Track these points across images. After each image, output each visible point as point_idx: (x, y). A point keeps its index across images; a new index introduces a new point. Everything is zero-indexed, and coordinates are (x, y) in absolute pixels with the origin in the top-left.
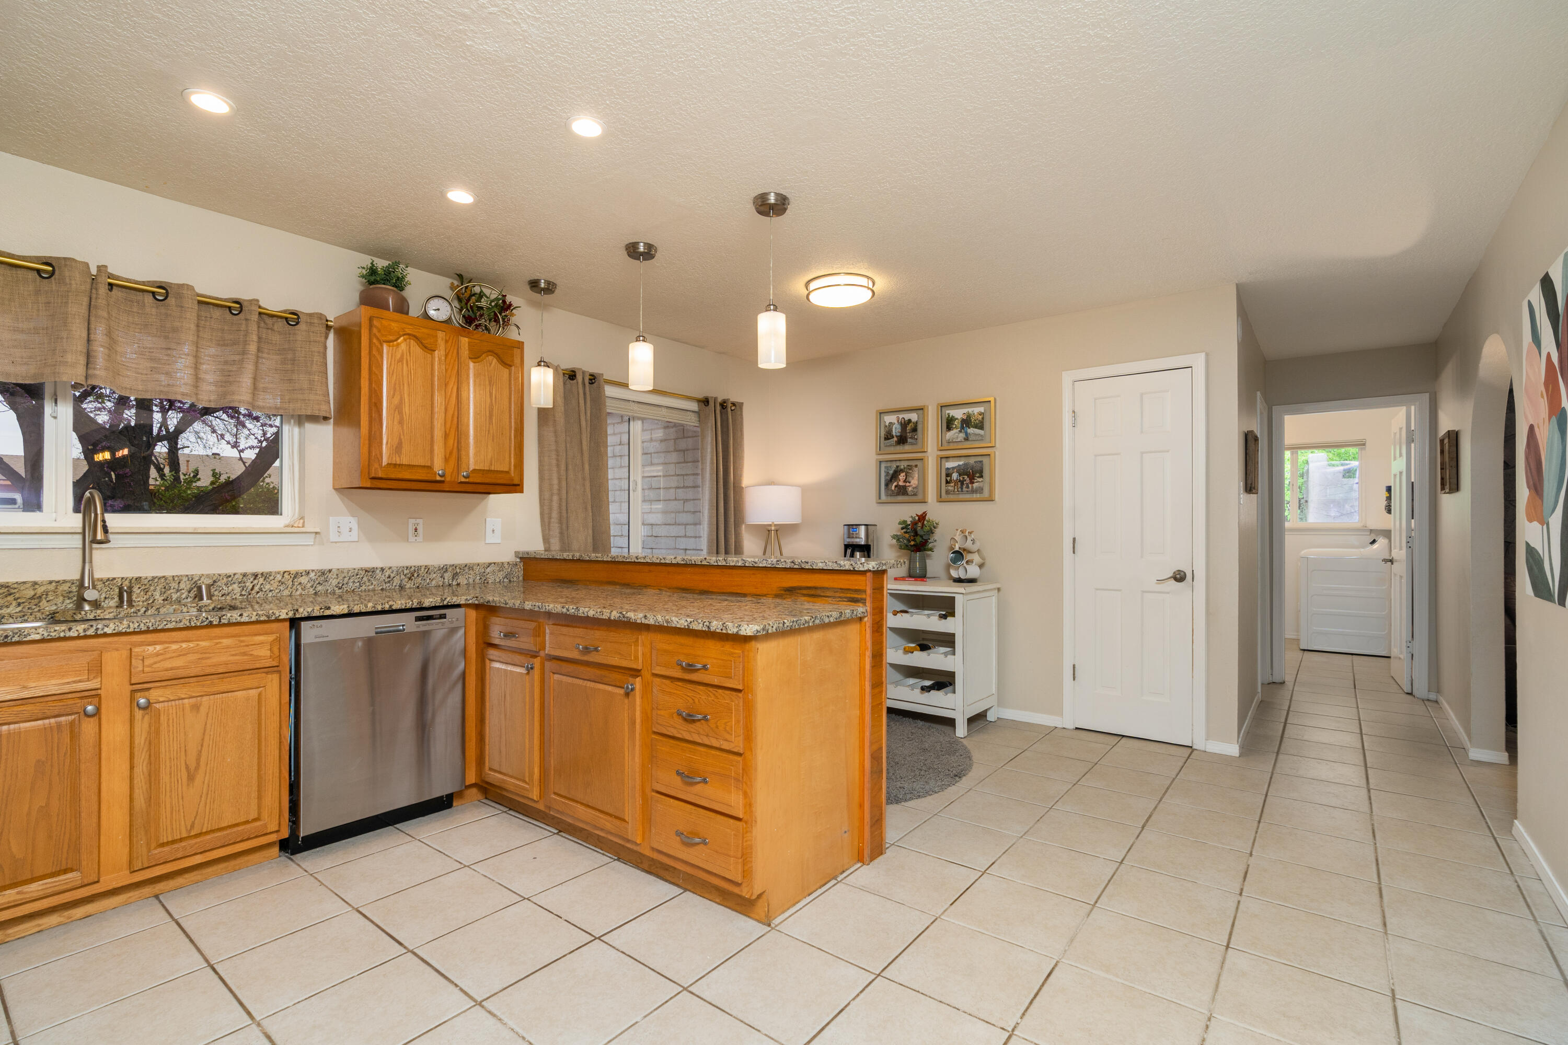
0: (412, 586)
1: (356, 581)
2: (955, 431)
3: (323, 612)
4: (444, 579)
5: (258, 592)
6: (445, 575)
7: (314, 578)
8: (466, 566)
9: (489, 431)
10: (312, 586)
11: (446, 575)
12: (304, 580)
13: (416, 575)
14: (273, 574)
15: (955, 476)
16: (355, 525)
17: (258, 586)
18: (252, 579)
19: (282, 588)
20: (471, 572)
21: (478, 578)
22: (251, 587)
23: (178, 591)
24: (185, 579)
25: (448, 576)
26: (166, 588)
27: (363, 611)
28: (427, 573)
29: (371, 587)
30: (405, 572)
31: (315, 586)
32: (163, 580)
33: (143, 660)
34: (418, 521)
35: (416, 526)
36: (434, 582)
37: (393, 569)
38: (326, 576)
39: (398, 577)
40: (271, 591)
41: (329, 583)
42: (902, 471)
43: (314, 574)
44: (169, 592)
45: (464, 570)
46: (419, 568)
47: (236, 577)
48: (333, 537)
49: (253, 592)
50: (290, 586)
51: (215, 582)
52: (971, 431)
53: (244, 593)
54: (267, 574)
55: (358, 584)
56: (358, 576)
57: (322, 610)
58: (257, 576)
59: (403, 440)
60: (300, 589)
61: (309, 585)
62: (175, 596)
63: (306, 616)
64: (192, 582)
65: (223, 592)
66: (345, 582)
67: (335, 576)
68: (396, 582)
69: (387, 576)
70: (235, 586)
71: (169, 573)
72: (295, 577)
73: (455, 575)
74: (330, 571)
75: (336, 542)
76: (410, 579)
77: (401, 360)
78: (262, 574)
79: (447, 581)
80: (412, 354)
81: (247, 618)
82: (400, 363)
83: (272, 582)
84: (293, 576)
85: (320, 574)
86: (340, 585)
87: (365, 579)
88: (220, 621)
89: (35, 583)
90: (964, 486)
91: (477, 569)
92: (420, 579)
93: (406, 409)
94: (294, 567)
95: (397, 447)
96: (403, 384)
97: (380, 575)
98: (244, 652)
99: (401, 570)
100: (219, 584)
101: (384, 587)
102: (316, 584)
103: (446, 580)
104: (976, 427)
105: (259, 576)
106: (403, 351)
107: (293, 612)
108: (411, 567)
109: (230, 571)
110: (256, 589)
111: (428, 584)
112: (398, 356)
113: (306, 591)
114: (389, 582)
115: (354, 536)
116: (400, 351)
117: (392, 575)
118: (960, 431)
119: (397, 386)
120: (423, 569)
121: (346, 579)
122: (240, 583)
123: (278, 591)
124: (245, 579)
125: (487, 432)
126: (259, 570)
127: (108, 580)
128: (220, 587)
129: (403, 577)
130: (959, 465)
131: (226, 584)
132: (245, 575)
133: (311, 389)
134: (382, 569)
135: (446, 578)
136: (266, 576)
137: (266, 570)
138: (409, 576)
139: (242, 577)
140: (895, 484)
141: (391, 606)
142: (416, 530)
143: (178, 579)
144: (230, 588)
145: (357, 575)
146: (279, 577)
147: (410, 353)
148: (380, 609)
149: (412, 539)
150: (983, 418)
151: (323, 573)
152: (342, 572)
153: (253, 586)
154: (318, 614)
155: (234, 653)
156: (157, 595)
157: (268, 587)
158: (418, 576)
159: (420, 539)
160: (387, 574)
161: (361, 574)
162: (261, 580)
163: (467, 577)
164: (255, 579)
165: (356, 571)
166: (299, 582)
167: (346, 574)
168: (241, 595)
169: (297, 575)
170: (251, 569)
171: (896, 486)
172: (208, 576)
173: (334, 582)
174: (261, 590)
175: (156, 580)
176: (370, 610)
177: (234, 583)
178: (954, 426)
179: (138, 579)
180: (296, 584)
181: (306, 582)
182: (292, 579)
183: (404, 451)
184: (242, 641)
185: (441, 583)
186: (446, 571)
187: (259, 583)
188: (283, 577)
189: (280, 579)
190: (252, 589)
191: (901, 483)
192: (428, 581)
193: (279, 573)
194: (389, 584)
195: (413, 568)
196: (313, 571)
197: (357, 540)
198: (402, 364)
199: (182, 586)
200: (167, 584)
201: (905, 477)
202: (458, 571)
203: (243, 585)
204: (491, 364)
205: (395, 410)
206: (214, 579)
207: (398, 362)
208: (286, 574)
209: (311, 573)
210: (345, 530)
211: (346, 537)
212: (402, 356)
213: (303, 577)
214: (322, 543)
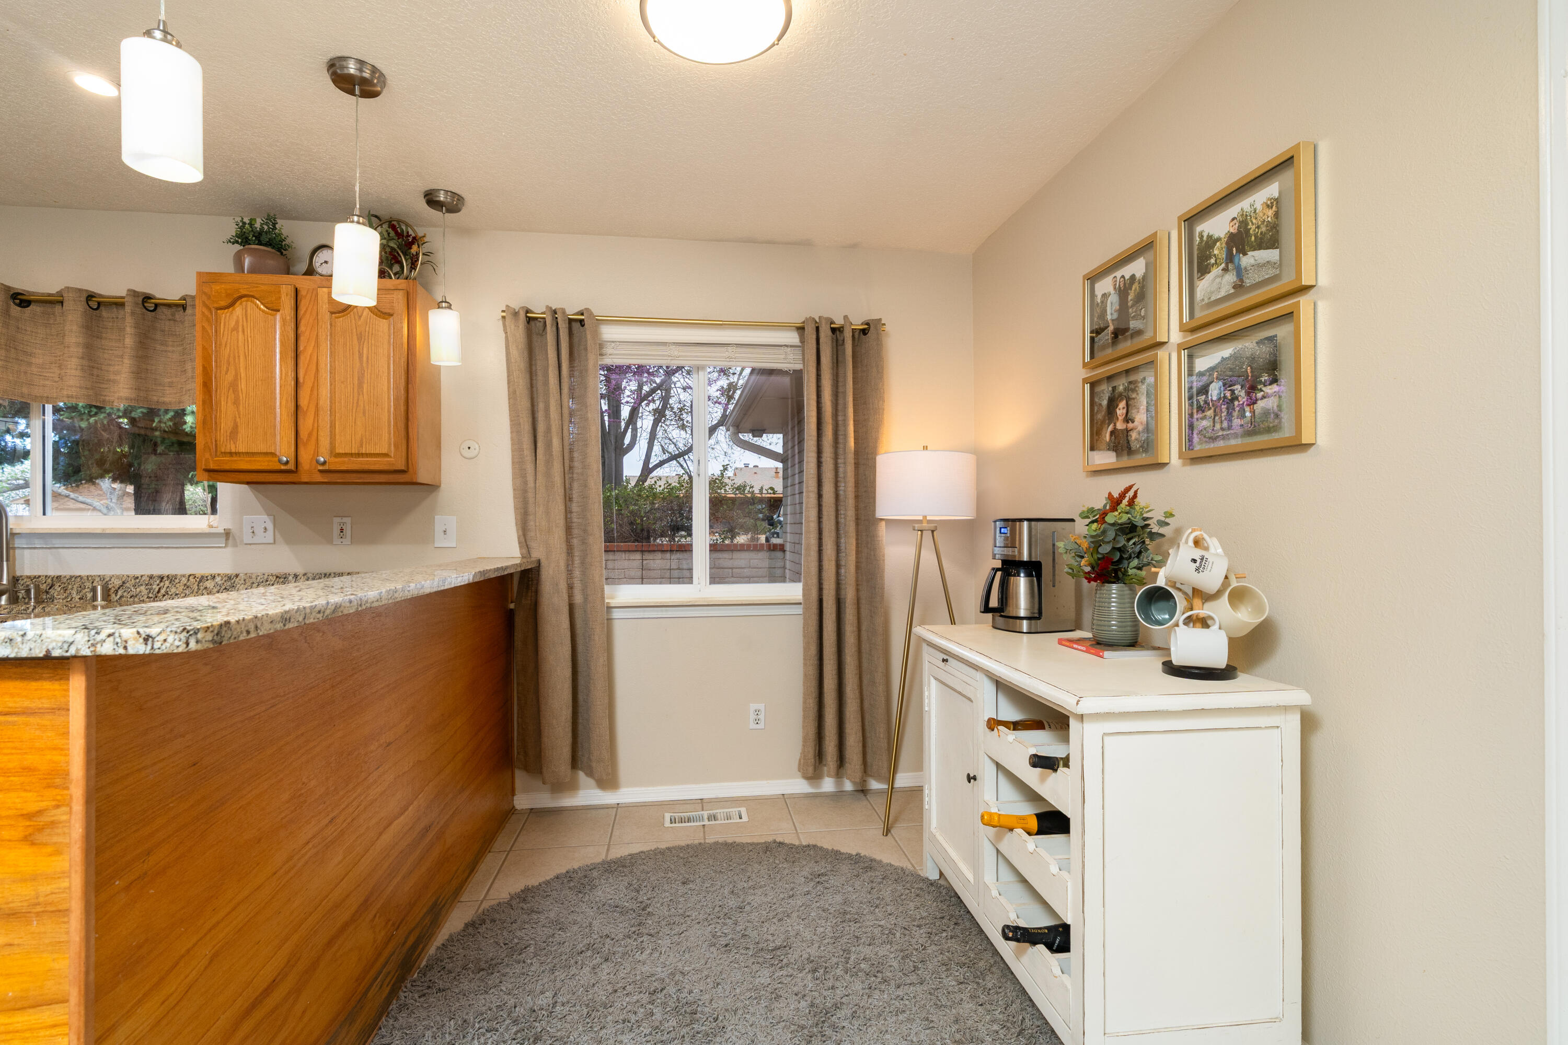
2: (1216, 271)
5: (164, 595)
7: (220, 583)
9: (357, 403)
12: (210, 584)
14: (178, 577)
15: (1215, 390)
16: (270, 526)
17: (164, 589)
18: (158, 582)
19: (187, 592)
22: (157, 589)
23: (92, 590)
24: (98, 579)
26: (81, 588)
31: (220, 591)
32: (79, 579)
34: (345, 520)
35: (343, 525)
37: (309, 575)
38: (232, 581)
40: (176, 594)
41: (236, 588)
42: (1120, 396)
43: (220, 578)
47: (143, 579)
48: (247, 538)
49: (159, 595)
50: (196, 590)
51: (124, 583)
52: (1249, 259)
53: (150, 595)
54: (173, 576)
58: (163, 578)
59: (239, 424)
60: (205, 593)
61: (215, 590)
62: (89, 595)
64: (104, 582)
65: (131, 593)
67: (243, 582)
70: (143, 588)
71: (84, 573)
72: (200, 581)
74: (237, 576)
75: (250, 544)
77: (235, 329)
78: (168, 576)
80: (249, 319)
82: (235, 332)
83: (178, 585)
84: (198, 580)
85: (226, 578)
90: (1235, 414)
93: (242, 385)
94: (200, 571)
95: (231, 433)
96: (239, 357)
97: (293, 582)
100: (127, 585)
102: (222, 589)
104: (1262, 244)
105: (165, 578)
106: (238, 317)
109: (138, 574)
110: (163, 591)
112: (233, 324)
115: (269, 537)
116: (235, 317)
118: (1226, 270)
119: (231, 359)
122: (147, 585)
123: (183, 595)
124: (152, 581)
125: (355, 405)
126: (165, 572)
127: (35, 577)
128: (129, 588)
130: (1223, 359)
131: (134, 586)
132: (151, 577)
134: (296, 576)
137: (172, 572)
139: (148, 579)
140: (1111, 428)
142: (342, 531)
143: (91, 579)
144: (138, 590)
145: (267, 581)
146: (184, 580)
147: (247, 319)
149: (337, 540)
150: (1277, 215)
151: (230, 578)
152: (250, 577)
153: (160, 589)
156: (74, 593)
157: (173, 590)
159: (347, 541)
161: (271, 581)
162: (167, 583)
164: (161, 581)
165: (266, 577)
166: (204, 586)
167: (254, 580)
168: (148, 597)
169: (203, 579)
170: (156, 572)
171: (1112, 433)
172: (118, 577)
174: (167, 593)
175: (73, 579)
177: (142, 585)
178: (1213, 261)
179: (59, 577)
180: (202, 588)
181: (212, 587)
182: (197, 583)
183: (240, 436)
187: (165, 586)
188: (188, 580)
190: (159, 592)
191: (1120, 425)
193: (184, 576)
196: (219, 575)
197: (271, 542)
198: (238, 332)
199: (96, 585)
200: (83, 583)
201: (1125, 411)
203: (150, 587)
204: (360, 317)
205: (229, 389)
206: (124, 580)
207: (233, 330)
208: (191, 578)
209: (217, 577)
210: (259, 530)
211: (260, 537)
212: (237, 322)
213: (209, 581)
214: (235, 545)
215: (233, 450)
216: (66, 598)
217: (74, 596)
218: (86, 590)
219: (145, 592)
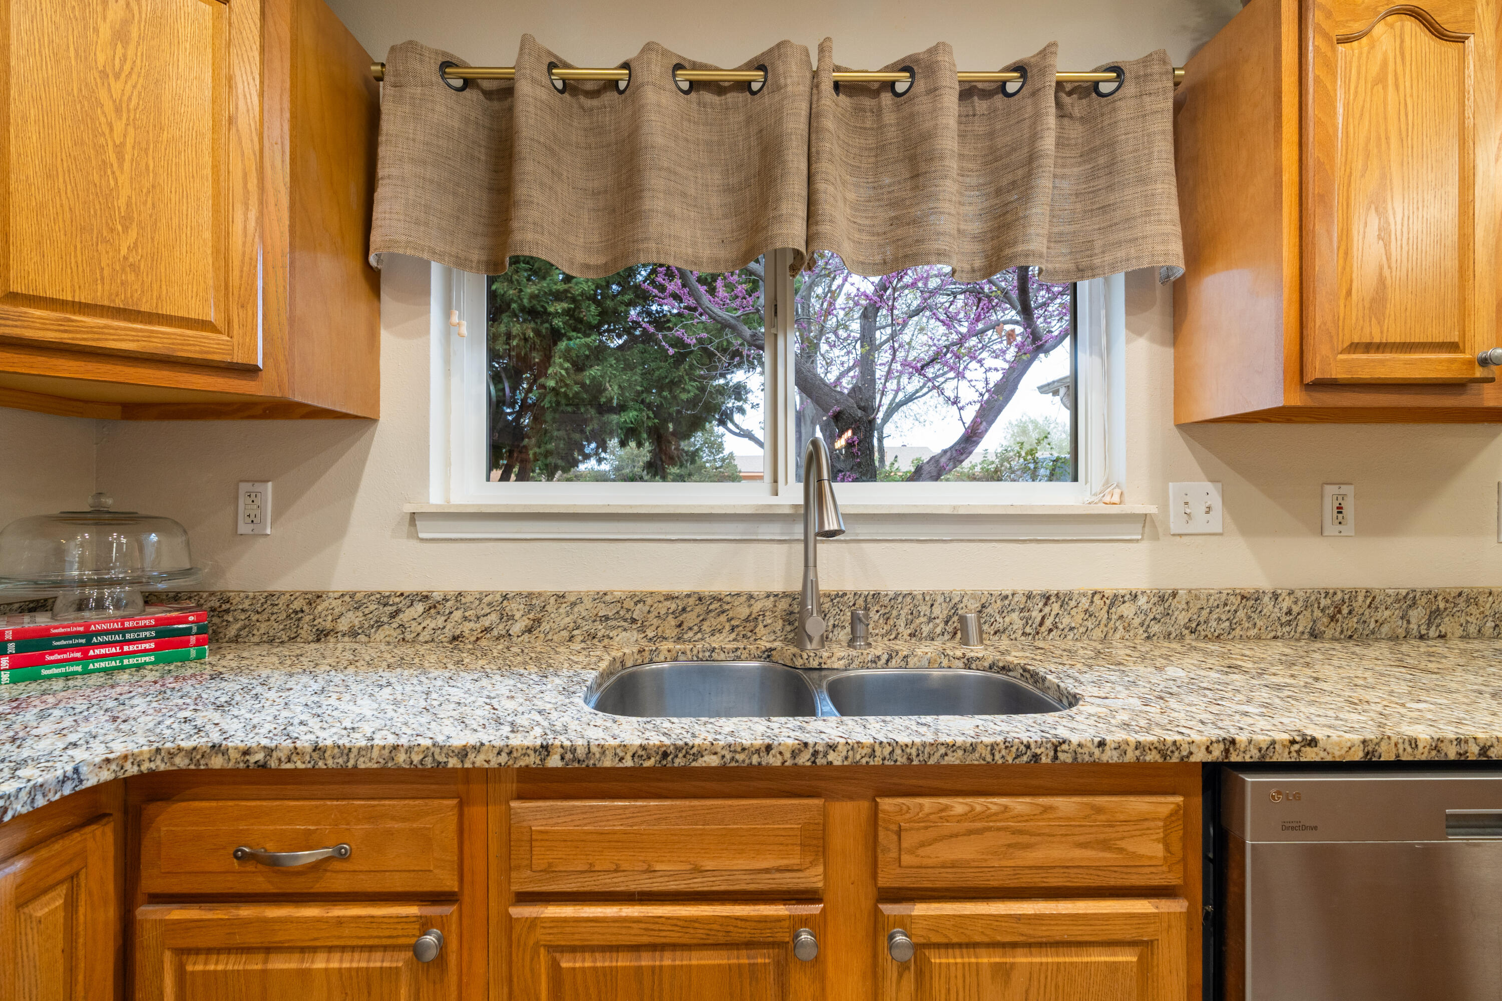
0: (1337, 634)
1: (1224, 617)
3: (1298, 752)
4: (1409, 622)
5: (1050, 630)
6: (1410, 613)
7: (1145, 607)
8: (1460, 594)
10: (1142, 625)
11: (1414, 614)
12: (1127, 610)
13: (1345, 611)
14: (1076, 597)
16: (1216, 500)
17: (1051, 619)
18: (1041, 605)
19: (1089, 624)
20: (1473, 609)
21: (1490, 624)
22: (1039, 619)
23: (931, 620)
24: (940, 599)
25: (1417, 615)
26: (914, 614)
27: (1404, 758)
28: (1369, 606)
29: (1252, 633)
30: (1323, 602)
31: (1146, 623)
32: (909, 599)
33: (899, 833)
34: (1345, 489)
35: (1340, 498)
36: (1385, 629)
37: (1300, 594)
38: (1166, 605)
39: (1307, 613)
40: (1072, 629)
41: (1173, 618)
43: (1145, 599)
44: (918, 621)
45: (1456, 605)
46: (1353, 594)
47: (1016, 599)
48: (1176, 524)
49: (1043, 629)
50: (1104, 621)
51: (983, 606)
53: (1028, 630)
54: (1065, 595)
55: (1227, 624)
56: (1227, 608)
57: (1296, 747)
58: (1048, 598)
60: (1121, 628)
61: (1137, 621)
62: (926, 629)
63: (1255, 759)
64: (951, 605)
65: (996, 626)
66: (1202, 619)
67: (1185, 606)
68: (1304, 623)
69: (1285, 610)
70: (1015, 616)
71: (918, 586)
72: (1112, 604)
73: (1435, 615)
74: (1174, 595)
75: (1180, 535)
76: (1333, 618)
77: (1381, 80)
78: (1057, 595)
79: (1416, 627)
80: (1408, 64)
81: (1115, 754)
82: (1380, 86)
83: (1073, 612)
84: (1108, 602)
85: (1156, 599)
86: (1194, 625)
87: (1241, 614)
88: (1056, 757)
89: (751, 597)
91: (1487, 604)
92: (1355, 620)
94: (1111, 585)
95: (1373, 300)
96: (1387, 138)
97: (1270, 607)
98: (1105, 841)
99: (1313, 598)
100: (989, 610)
101: (1279, 634)
102: (1148, 619)
103: (1414, 626)
105: (1053, 599)
106: (1385, 54)
107: (1222, 746)
108: (1335, 593)
109: (1009, 589)
110: (1048, 623)
111: (1373, 633)
112: (1374, 69)
113: (1131, 634)
114: (1289, 623)
115: (1216, 522)
116: (1379, 57)
117: (1296, 609)
120: (1360, 598)
121: (1205, 613)
122: (1022, 610)
123: (1082, 630)
124: (1029, 603)
126: (1053, 587)
127: (837, 594)
128: (991, 616)
129: (1318, 613)
131: (1001, 612)
132: (1029, 596)
133: (1148, 214)
134: (1275, 596)
135: (1413, 620)
136: (1063, 599)
137: (1063, 587)
138: (1331, 611)
139: (1024, 599)
141: (1484, 750)
142: (1340, 509)
143: (929, 599)
144: (1007, 620)
145: (1226, 605)
146: (1085, 603)
147: (1404, 55)
148: (1452, 756)
149: (1331, 528)
151: (1162, 599)
152: (1198, 598)
153: (1043, 618)
154: (1285, 758)
155: (1082, 839)
156: (901, 623)
157: (1066, 621)
158: (1350, 613)
159: (1348, 529)
160: (1285, 605)
161: (1233, 604)
162: (1056, 607)
163: (1462, 620)
164: (1046, 604)
165: (1224, 597)
166: (1119, 614)
167: (1204, 602)
168: (1024, 634)
169: (1116, 600)
170: (1039, 586)
172: (974, 596)
173: (1183, 618)
174: (1055, 626)
175: (900, 599)
176: (1423, 758)
177: (1013, 610)
179: (876, 595)
180: (1114, 617)
181: (1130, 617)
182: (1106, 608)
183: (1389, 309)
184: (1099, 810)
185: (1401, 632)
186: (1414, 604)
187: (1053, 613)
188: (1092, 602)
189: (1087, 606)
190: (1041, 624)
192: (1372, 626)
193: (1085, 594)
194: (1288, 629)
195: (1339, 595)
196: (1143, 593)
197: (1220, 531)
198: (1385, 88)
199: (937, 611)
200: (915, 606)
202: (1442, 605)
203: (1026, 614)
205: (1368, 209)
206: (983, 601)
207: (1376, 83)
208: (1097, 597)
209: (1140, 596)
210: (1198, 510)
211: (1200, 524)
212: (1385, 63)
213: (1127, 605)
214: (1155, 537)
215: (1377, 340)
216: (888, 633)
217: (901, 629)
218: (922, 619)
219: (1018, 624)
